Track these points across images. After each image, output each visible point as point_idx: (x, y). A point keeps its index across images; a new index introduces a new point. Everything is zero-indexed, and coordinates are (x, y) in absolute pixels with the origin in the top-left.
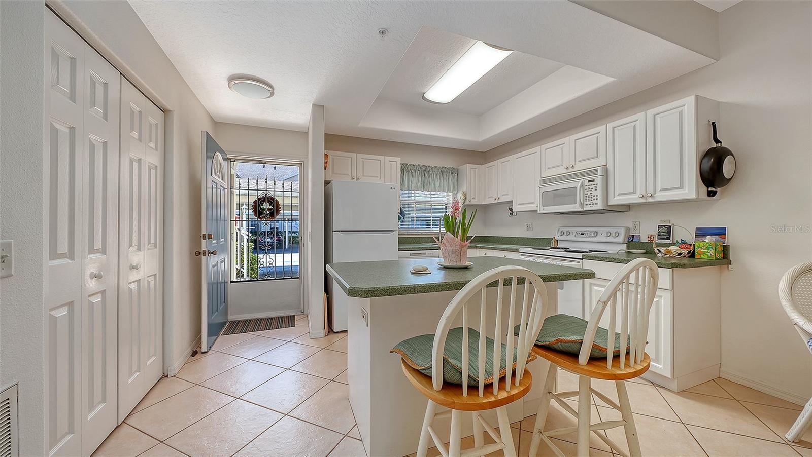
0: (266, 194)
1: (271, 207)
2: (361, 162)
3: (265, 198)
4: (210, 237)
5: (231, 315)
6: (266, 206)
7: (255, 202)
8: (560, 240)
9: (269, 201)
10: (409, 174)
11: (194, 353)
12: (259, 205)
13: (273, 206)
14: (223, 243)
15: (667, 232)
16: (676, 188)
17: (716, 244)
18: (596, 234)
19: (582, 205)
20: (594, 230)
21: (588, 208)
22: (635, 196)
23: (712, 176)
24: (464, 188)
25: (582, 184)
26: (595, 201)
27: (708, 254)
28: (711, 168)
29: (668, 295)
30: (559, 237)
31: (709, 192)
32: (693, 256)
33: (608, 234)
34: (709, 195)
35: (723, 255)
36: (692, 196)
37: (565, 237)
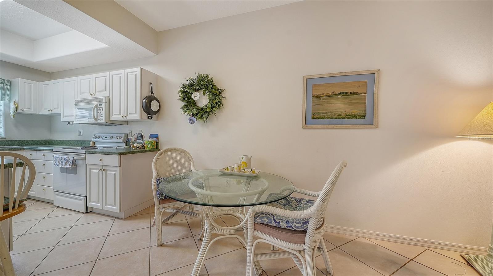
8: (97, 142)
15: (141, 136)
16: (134, 114)
17: (151, 142)
18: (112, 137)
19: (96, 119)
20: (112, 135)
21: (99, 121)
22: (120, 116)
23: (147, 109)
24: (17, 99)
25: (96, 107)
26: (102, 118)
27: (148, 147)
28: (146, 105)
29: (118, 169)
30: (94, 140)
31: (148, 117)
32: (144, 148)
33: (117, 137)
34: (148, 118)
35: (156, 147)
36: (139, 118)
37: (97, 140)
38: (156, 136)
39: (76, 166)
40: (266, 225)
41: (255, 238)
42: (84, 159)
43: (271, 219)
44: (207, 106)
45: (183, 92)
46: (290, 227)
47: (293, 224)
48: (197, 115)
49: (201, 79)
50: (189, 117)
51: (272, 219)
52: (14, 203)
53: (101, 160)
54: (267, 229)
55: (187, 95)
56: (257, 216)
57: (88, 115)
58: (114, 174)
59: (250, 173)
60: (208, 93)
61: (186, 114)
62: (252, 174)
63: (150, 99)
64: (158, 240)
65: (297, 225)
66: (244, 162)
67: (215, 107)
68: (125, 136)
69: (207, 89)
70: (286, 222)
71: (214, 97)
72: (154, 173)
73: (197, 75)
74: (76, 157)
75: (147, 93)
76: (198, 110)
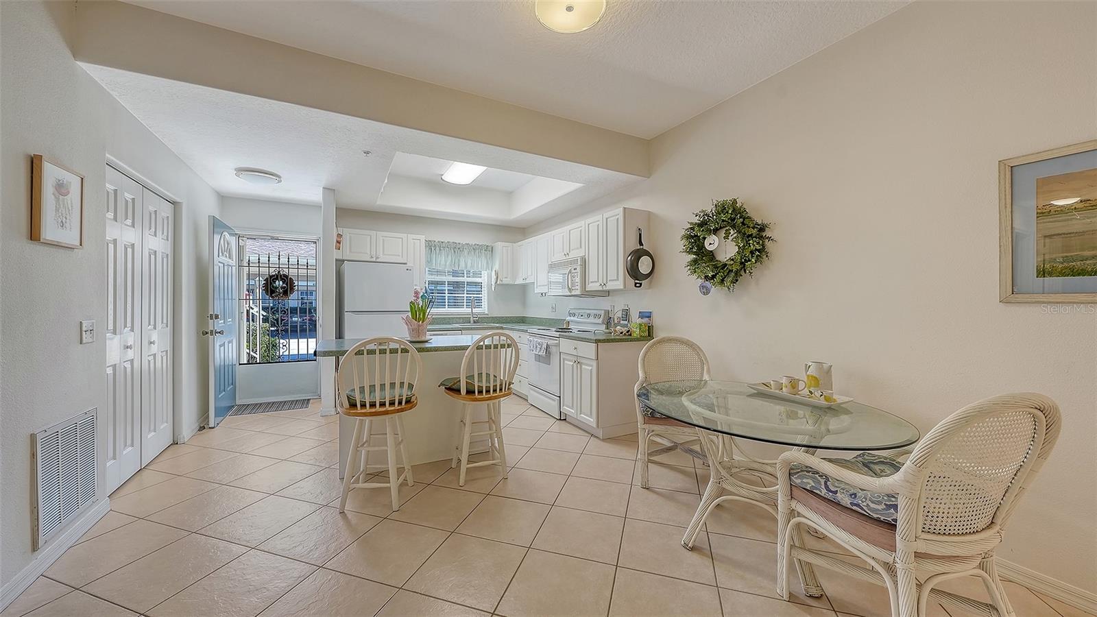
0: (279, 272)
1: (284, 285)
2: (381, 241)
3: (277, 276)
4: (217, 317)
5: (240, 399)
6: (279, 283)
7: (266, 280)
8: (572, 321)
9: (282, 279)
10: (438, 252)
11: (202, 428)
12: (271, 283)
13: (287, 285)
14: (231, 323)
15: (626, 315)
16: (615, 280)
17: (640, 325)
18: (589, 315)
19: (570, 290)
20: (588, 312)
21: (573, 293)
22: (598, 284)
23: (633, 272)
24: (496, 267)
25: (570, 272)
26: (577, 287)
27: (636, 333)
28: (632, 265)
29: (594, 363)
30: (568, 318)
31: (636, 284)
32: (631, 335)
33: (595, 316)
34: (635, 286)
35: (649, 333)
36: (622, 287)
37: (572, 318)
38: (649, 315)
39: (550, 353)
40: (811, 492)
41: (792, 513)
42: (558, 345)
43: (819, 483)
44: (733, 260)
45: (689, 237)
46: (858, 505)
47: (863, 502)
48: (713, 277)
49: (722, 208)
50: (700, 281)
51: (823, 483)
52: (501, 385)
53: (576, 348)
54: (814, 501)
55: (696, 242)
56: (795, 471)
57: (561, 280)
58: (590, 368)
59: (820, 400)
60: (736, 235)
61: (695, 276)
62: (823, 402)
63: (638, 254)
64: (642, 477)
65: (872, 505)
66: (812, 376)
67: (749, 261)
68: (605, 315)
69: (734, 227)
70: (851, 495)
71: (747, 242)
72: (640, 375)
73: (715, 202)
74: (551, 342)
75: (634, 246)
76: (716, 267)
